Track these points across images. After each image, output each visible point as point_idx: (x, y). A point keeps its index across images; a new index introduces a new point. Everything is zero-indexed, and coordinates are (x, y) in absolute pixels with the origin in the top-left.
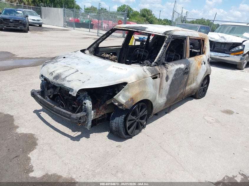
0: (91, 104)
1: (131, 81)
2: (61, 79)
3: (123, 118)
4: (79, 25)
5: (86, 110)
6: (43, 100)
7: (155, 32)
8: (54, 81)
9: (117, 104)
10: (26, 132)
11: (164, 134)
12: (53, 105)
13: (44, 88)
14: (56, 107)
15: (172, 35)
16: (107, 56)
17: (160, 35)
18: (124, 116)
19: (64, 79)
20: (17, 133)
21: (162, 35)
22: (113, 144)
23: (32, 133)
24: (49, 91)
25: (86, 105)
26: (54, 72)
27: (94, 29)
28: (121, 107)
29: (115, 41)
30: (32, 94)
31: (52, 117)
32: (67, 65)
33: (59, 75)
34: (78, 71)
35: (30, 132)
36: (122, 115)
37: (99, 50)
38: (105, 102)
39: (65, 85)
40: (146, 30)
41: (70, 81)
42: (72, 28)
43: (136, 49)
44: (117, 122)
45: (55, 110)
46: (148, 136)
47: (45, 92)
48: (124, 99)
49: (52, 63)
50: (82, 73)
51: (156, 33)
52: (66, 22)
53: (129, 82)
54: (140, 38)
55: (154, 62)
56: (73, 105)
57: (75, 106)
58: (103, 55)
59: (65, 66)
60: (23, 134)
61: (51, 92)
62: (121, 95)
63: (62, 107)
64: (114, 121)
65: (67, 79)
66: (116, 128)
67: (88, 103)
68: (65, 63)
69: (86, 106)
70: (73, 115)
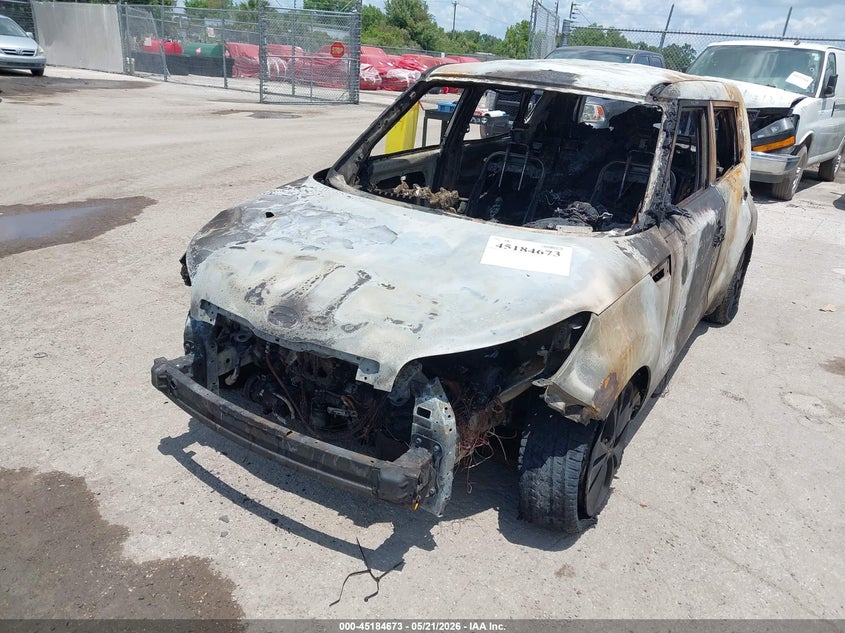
0: (451, 412)
1: (600, 301)
2: (311, 319)
3: (580, 456)
4: (182, 64)
5: (429, 440)
6: (225, 407)
7: (614, 93)
8: (277, 327)
9: (560, 405)
10: (169, 556)
11: (693, 489)
12: (285, 430)
13: (204, 348)
14: (295, 435)
15: (679, 100)
16: (417, 192)
17: (636, 101)
18: (582, 448)
19: (325, 320)
20: (129, 565)
21: (643, 102)
22: (538, 562)
23: (195, 553)
24: (223, 356)
25: (431, 419)
26: (263, 286)
27: (238, 77)
28: (576, 418)
29: (327, 117)
30: (160, 379)
31: (246, 464)
32: (307, 253)
33: (293, 300)
34: (368, 277)
35: (184, 552)
36: (574, 446)
37: (373, 168)
38: (493, 395)
39: (334, 347)
40: (575, 84)
41: (356, 328)
42: (159, 78)
43: (493, 155)
44: (557, 477)
45: (292, 450)
46: (643, 506)
47: (209, 363)
48: (587, 384)
49: (234, 244)
50: (389, 287)
51: (619, 94)
52: (133, 55)
53: (597, 307)
54: (442, 107)
55: (644, 210)
56: (331, 409)
57: (341, 412)
58: (401, 192)
59: (300, 257)
60: (157, 563)
61: (228, 361)
62: (575, 365)
63: (283, 421)
64: (543, 471)
65: (339, 316)
66: (551, 501)
67: (440, 412)
68: (290, 241)
69: (429, 423)
70: (387, 469)
